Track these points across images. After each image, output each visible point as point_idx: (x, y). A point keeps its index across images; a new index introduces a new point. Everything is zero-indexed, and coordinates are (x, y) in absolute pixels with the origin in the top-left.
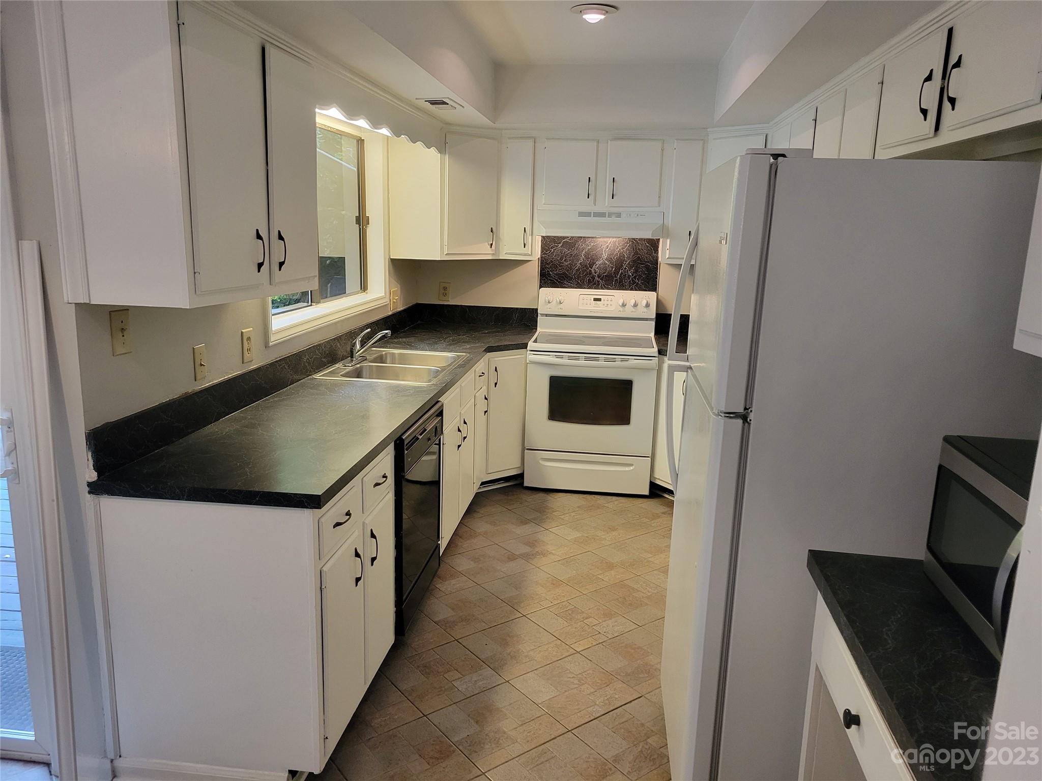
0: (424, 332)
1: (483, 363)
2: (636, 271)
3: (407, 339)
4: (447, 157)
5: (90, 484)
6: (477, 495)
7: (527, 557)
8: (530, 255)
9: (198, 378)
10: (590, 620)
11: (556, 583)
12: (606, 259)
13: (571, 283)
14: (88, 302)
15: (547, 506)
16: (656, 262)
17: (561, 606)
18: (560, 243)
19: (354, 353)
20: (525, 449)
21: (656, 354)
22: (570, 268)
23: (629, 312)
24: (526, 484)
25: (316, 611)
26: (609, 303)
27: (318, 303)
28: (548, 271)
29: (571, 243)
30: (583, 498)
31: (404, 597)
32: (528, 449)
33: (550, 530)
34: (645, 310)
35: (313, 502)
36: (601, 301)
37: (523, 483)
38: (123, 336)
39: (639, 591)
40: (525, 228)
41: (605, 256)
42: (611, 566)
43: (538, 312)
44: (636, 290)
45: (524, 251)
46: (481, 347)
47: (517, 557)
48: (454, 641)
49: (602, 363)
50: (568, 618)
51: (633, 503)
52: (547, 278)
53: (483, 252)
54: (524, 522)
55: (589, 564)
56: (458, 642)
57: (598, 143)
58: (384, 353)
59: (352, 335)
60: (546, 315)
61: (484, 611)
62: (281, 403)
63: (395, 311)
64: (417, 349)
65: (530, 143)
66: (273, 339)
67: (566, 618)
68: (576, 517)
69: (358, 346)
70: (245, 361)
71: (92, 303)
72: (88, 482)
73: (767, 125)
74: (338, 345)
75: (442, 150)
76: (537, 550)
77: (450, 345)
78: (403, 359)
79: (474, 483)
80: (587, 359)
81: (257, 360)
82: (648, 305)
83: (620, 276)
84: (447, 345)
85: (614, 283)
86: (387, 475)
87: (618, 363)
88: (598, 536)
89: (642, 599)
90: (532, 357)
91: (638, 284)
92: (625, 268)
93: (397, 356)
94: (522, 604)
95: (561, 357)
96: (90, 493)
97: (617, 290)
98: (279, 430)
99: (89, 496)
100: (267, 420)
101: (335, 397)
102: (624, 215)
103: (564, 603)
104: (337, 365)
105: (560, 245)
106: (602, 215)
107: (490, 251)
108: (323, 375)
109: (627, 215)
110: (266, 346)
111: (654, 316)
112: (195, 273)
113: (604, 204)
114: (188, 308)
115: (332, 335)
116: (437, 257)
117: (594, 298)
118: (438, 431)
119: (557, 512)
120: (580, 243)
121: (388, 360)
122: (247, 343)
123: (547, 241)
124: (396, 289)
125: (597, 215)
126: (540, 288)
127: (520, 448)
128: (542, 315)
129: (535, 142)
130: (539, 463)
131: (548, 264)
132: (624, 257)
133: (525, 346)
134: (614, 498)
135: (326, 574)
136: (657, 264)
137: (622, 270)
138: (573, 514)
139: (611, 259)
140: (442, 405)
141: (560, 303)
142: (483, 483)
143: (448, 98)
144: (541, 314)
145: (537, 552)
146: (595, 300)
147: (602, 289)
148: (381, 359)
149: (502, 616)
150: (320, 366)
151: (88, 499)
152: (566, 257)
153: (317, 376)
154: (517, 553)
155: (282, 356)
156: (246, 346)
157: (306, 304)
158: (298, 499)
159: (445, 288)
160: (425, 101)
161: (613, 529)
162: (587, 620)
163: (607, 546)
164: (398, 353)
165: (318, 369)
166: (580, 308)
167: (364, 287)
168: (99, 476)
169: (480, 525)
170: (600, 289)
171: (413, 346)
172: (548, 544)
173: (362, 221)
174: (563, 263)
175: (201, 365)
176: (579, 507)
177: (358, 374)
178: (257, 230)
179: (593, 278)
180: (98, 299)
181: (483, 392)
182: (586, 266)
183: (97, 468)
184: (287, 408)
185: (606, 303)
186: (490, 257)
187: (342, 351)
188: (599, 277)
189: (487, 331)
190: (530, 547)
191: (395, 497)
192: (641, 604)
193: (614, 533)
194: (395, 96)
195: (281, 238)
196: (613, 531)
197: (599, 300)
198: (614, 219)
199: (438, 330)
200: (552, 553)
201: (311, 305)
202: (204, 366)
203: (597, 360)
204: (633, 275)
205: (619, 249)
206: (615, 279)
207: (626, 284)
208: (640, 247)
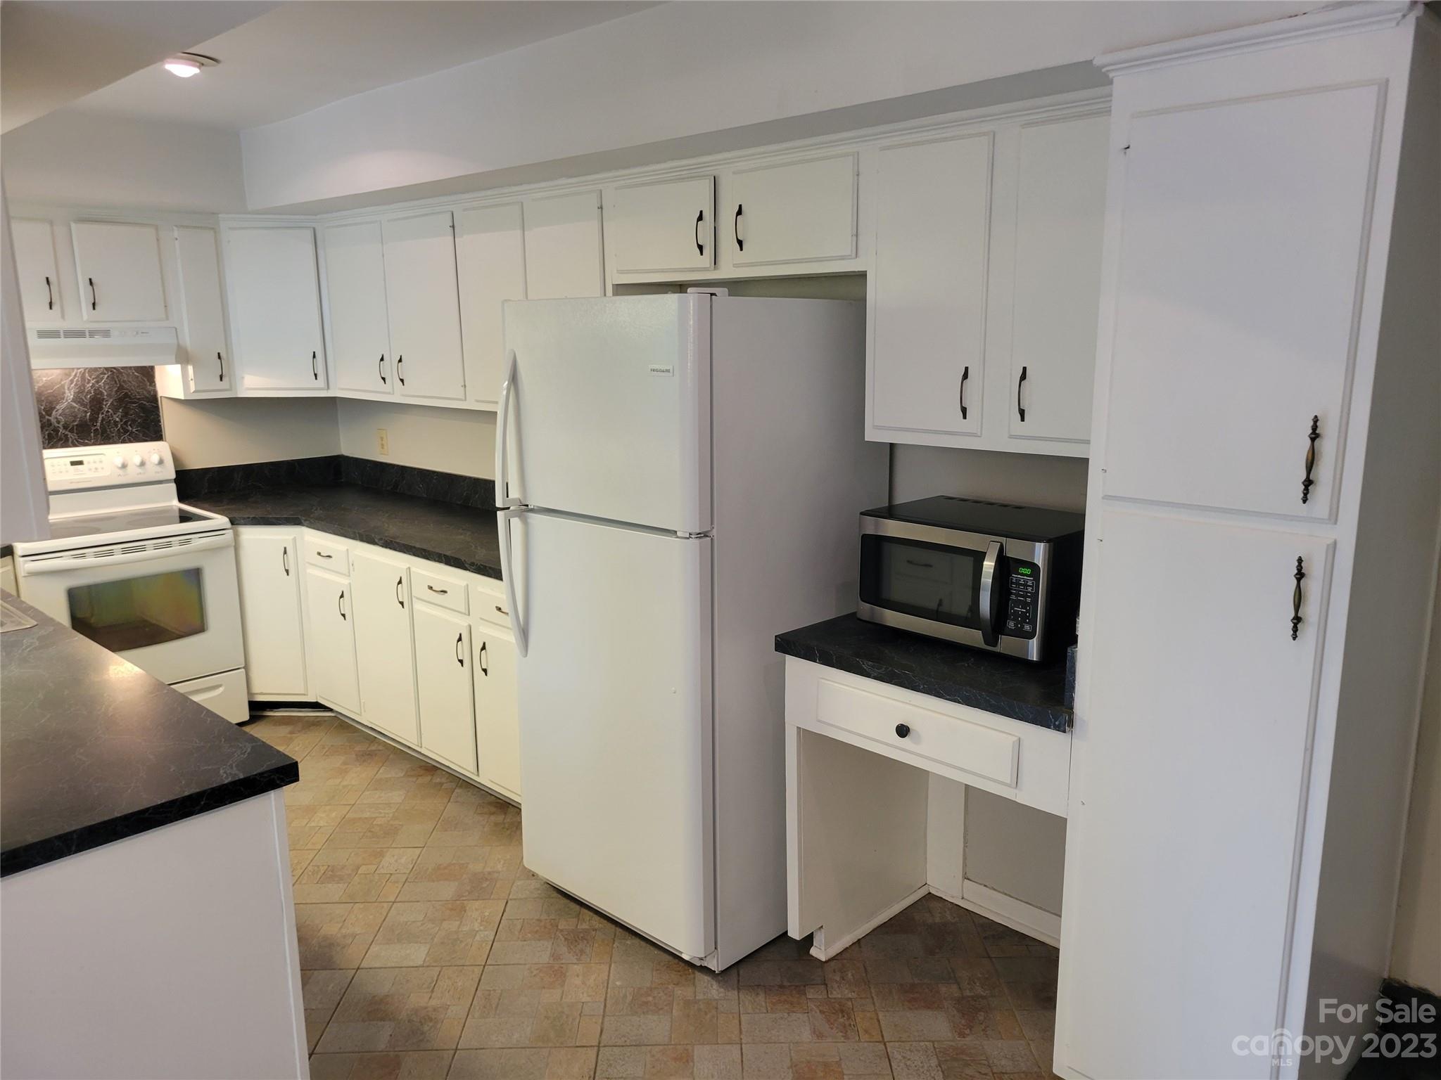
2: (126, 414)
12: (73, 400)
16: (154, 399)
21: (229, 525)
23: (133, 475)
26: (98, 465)
34: (158, 469)
36: (83, 464)
41: (69, 396)
44: (131, 442)
49: (150, 553)
73: (314, 217)
80: (125, 551)
82: (161, 462)
83: (102, 424)
87: (177, 548)
91: (132, 432)
92: (108, 412)
95: (83, 556)
97: (100, 444)
102: (115, 333)
106: (80, 334)
109: (120, 332)
111: (173, 476)
113: (81, 316)
117: (71, 462)
125: (69, 335)
132: (101, 393)
133: (9, 551)
136: (157, 401)
137: (102, 414)
139: (82, 399)
146: (75, 463)
147: (79, 445)
170: (74, 447)
179: (57, 430)
185: (93, 466)
188: (65, 427)
197: (80, 463)
198: (98, 340)
203: (143, 549)
204: (121, 421)
205: (93, 384)
206: (93, 428)
207: (114, 435)
208: (125, 379)
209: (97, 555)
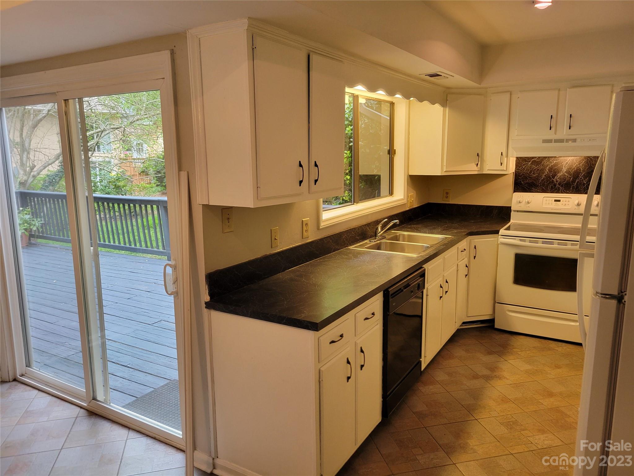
0: (430, 221)
1: (465, 243)
3: (417, 226)
4: (447, 109)
5: (206, 303)
6: (458, 331)
7: (488, 378)
8: (505, 171)
9: (273, 246)
10: (526, 432)
11: (505, 400)
12: (566, 172)
13: (538, 189)
14: (208, 204)
15: (510, 344)
17: (505, 418)
18: (530, 162)
19: (377, 233)
20: (496, 302)
22: (537, 179)
24: (496, 326)
25: (315, 394)
26: (567, 203)
27: (357, 203)
28: (520, 181)
29: (538, 161)
30: (539, 341)
31: (388, 393)
32: (498, 303)
33: (509, 361)
34: (596, 208)
35: (314, 326)
36: (560, 201)
37: (494, 325)
38: (229, 222)
39: (571, 417)
40: (502, 153)
41: (565, 170)
42: (551, 395)
43: (512, 209)
45: (501, 168)
46: (464, 232)
47: (479, 377)
48: (423, 428)
49: (555, 246)
50: (509, 427)
51: (579, 350)
52: (519, 186)
53: (471, 169)
54: (490, 353)
55: (533, 391)
56: (426, 429)
57: (559, 91)
58: (398, 234)
59: (377, 222)
60: (518, 211)
61: (448, 411)
62: (323, 263)
63: (412, 207)
64: (420, 232)
65: (508, 95)
66: (323, 225)
67: (508, 427)
68: (530, 354)
69: (379, 230)
70: (304, 237)
71: (210, 204)
72: (205, 302)
74: (368, 228)
75: (444, 104)
76: (495, 374)
77: (444, 230)
78: (410, 239)
79: (455, 322)
80: (543, 243)
81: (312, 237)
82: (598, 205)
83: (577, 184)
84: (441, 230)
85: (571, 189)
86: (375, 313)
87: (569, 247)
88: (545, 371)
89: (572, 424)
90: (502, 240)
92: (581, 178)
93: (406, 236)
94: (476, 411)
95: (524, 241)
96: (206, 307)
97: (574, 193)
98: (314, 279)
99: (205, 309)
100: (310, 273)
101: (356, 261)
102: (578, 140)
103: (508, 416)
104: (366, 241)
105: (530, 163)
106: (561, 141)
107: (475, 168)
108: (355, 247)
109: (581, 140)
110: (318, 229)
112: (258, 187)
113: (563, 132)
114: (253, 207)
115: (364, 222)
116: (438, 173)
117: (555, 200)
118: (421, 287)
119: (516, 349)
120: (545, 161)
121: (401, 238)
122: (305, 227)
123: (520, 160)
124: (413, 194)
125: (557, 141)
126: (514, 193)
127: (492, 302)
128: (515, 211)
129: (511, 95)
130: (507, 313)
131: (520, 176)
132: (580, 170)
133: (497, 232)
134: (564, 344)
135: (323, 372)
137: (578, 179)
138: (528, 352)
139: (570, 172)
140: (425, 270)
141: (528, 203)
142: (464, 323)
143: (440, 72)
144: (513, 210)
145: (495, 375)
146: (555, 201)
147: (562, 193)
148: (396, 238)
149: (460, 417)
150: (354, 241)
151: (205, 311)
152: (534, 171)
153: (351, 247)
154: (480, 374)
155: (329, 235)
156: (305, 228)
157: (350, 204)
158: (305, 324)
159: (447, 193)
160: (426, 75)
161: (558, 367)
162: (524, 432)
163: (551, 379)
164: (407, 235)
165: (353, 243)
166: (544, 207)
167: (391, 193)
168: (211, 299)
169: (458, 351)
170: (560, 193)
171: (419, 230)
172: (504, 371)
173: (391, 152)
174: (531, 175)
175: (275, 239)
176: (534, 347)
177: (378, 247)
178: (300, 162)
179: (555, 185)
180: (214, 202)
181: (466, 261)
182: (549, 177)
183: (211, 294)
184: (325, 266)
185: (564, 203)
186: (476, 173)
187: (370, 232)
188: (559, 184)
189: (473, 222)
190: (491, 371)
191: (383, 327)
192: (570, 427)
193: (558, 370)
194: (405, 74)
195: (316, 165)
196: (559, 368)
197: (559, 201)
198: (570, 143)
199: (440, 220)
200: (506, 378)
201: (353, 204)
202: (277, 239)
203: (552, 243)
204: (587, 183)
205: (577, 165)
206: (572, 186)
207: (582, 190)
208: (594, 163)
209: (530, 242)
